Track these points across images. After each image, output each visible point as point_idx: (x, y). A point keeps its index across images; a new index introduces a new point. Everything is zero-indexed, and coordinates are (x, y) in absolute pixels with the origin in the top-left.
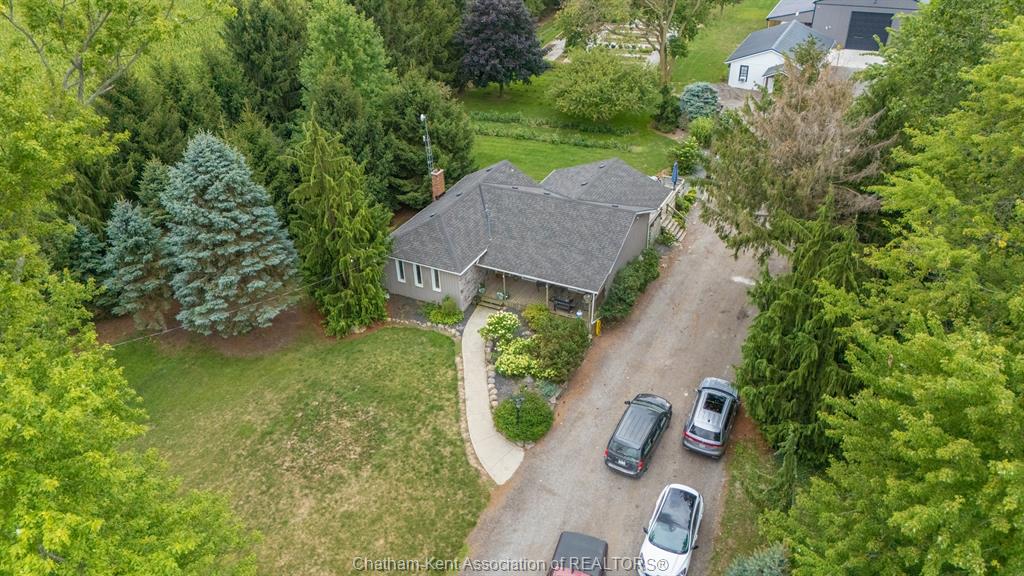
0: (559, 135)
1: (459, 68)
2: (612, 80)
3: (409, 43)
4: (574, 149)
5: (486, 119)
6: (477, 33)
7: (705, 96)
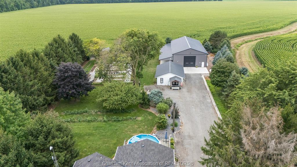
0: (106, 117)
1: (57, 93)
2: (125, 94)
3: (33, 89)
4: (115, 123)
5: (73, 114)
6: (63, 80)
7: (159, 95)
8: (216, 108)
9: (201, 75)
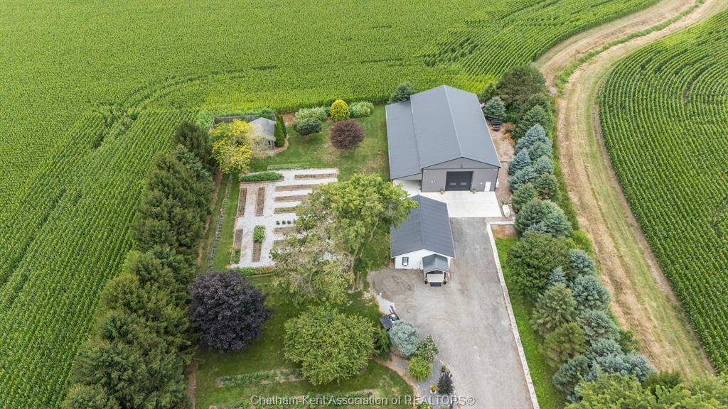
8: (521, 349)
9: (483, 221)
